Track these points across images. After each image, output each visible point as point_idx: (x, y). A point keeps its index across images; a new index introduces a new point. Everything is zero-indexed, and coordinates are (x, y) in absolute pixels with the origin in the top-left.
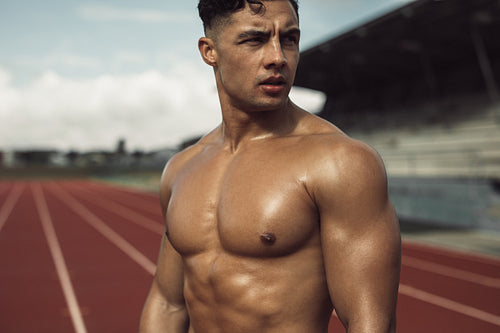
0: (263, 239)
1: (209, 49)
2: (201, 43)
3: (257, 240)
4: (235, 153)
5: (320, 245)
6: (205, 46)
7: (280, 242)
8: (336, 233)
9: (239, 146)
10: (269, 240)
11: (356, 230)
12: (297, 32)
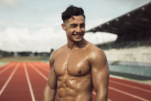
0: (78, 72)
1: (64, 26)
2: (62, 25)
3: (77, 72)
4: (71, 52)
5: (91, 74)
6: (63, 25)
7: (82, 72)
8: (95, 70)
9: (72, 50)
10: (80, 72)
11: (100, 69)
12: (85, 24)
